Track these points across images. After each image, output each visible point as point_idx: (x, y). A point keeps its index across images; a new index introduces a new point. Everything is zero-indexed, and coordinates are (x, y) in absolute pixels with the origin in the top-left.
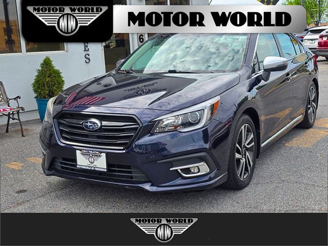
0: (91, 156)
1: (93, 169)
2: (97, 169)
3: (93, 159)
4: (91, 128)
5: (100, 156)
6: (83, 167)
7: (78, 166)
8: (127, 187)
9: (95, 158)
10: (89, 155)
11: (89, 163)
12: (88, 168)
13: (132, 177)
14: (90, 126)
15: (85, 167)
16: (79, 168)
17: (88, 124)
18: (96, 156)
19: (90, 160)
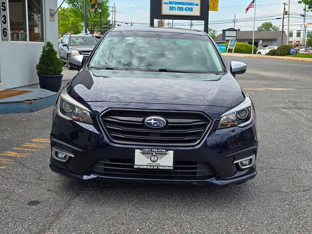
0: (154, 154)
1: (156, 167)
2: (161, 168)
3: (156, 158)
4: (156, 125)
5: (166, 154)
6: (142, 167)
7: (135, 167)
8: (195, 183)
9: (159, 156)
10: (152, 154)
11: (151, 162)
12: (149, 167)
13: (195, 173)
14: (154, 123)
15: (145, 167)
16: (136, 168)
17: (153, 121)
18: (161, 154)
19: (152, 158)
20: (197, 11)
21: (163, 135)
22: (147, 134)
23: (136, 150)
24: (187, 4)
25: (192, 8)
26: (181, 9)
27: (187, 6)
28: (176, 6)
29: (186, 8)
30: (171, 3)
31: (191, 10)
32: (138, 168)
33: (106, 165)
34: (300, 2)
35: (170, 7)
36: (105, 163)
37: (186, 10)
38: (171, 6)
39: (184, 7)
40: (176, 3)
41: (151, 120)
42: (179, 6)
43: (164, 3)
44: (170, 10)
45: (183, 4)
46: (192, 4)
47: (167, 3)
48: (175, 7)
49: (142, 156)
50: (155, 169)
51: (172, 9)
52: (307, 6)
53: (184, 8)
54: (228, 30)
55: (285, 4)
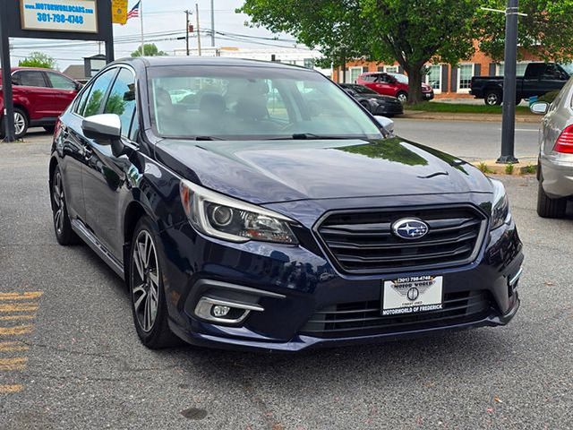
0: (414, 286)
1: (416, 310)
2: (424, 309)
3: (416, 293)
4: (413, 234)
5: (431, 283)
6: (396, 312)
7: (384, 313)
9: (420, 289)
10: (410, 285)
11: (409, 302)
12: (406, 311)
14: (411, 231)
15: (400, 311)
16: (386, 316)
17: (408, 228)
18: (424, 284)
19: (410, 294)
20: (90, 24)
21: (423, 250)
22: (398, 252)
23: (386, 283)
24: (71, 9)
25: (81, 18)
26: (61, 19)
27: (72, 13)
28: (51, 12)
29: (70, 17)
30: (39, 6)
31: (80, 20)
32: (389, 315)
33: (329, 317)
34: (238, 11)
35: (39, 14)
36: (328, 314)
37: (69, 20)
38: (42, 11)
39: (67, 14)
40: (51, 7)
41: (404, 225)
42: (56, 12)
43: (27, 7)
44: (39, 20)
45: (63, 8)
46: (79, 10)
47: (32, 7)
48: (48, 15)
49: (395, 293)
50: (416, 313)
51: (42, 18)
52: (251, 18)
53: (66, 17)
54: (94, 58)
55: (187, 12)
